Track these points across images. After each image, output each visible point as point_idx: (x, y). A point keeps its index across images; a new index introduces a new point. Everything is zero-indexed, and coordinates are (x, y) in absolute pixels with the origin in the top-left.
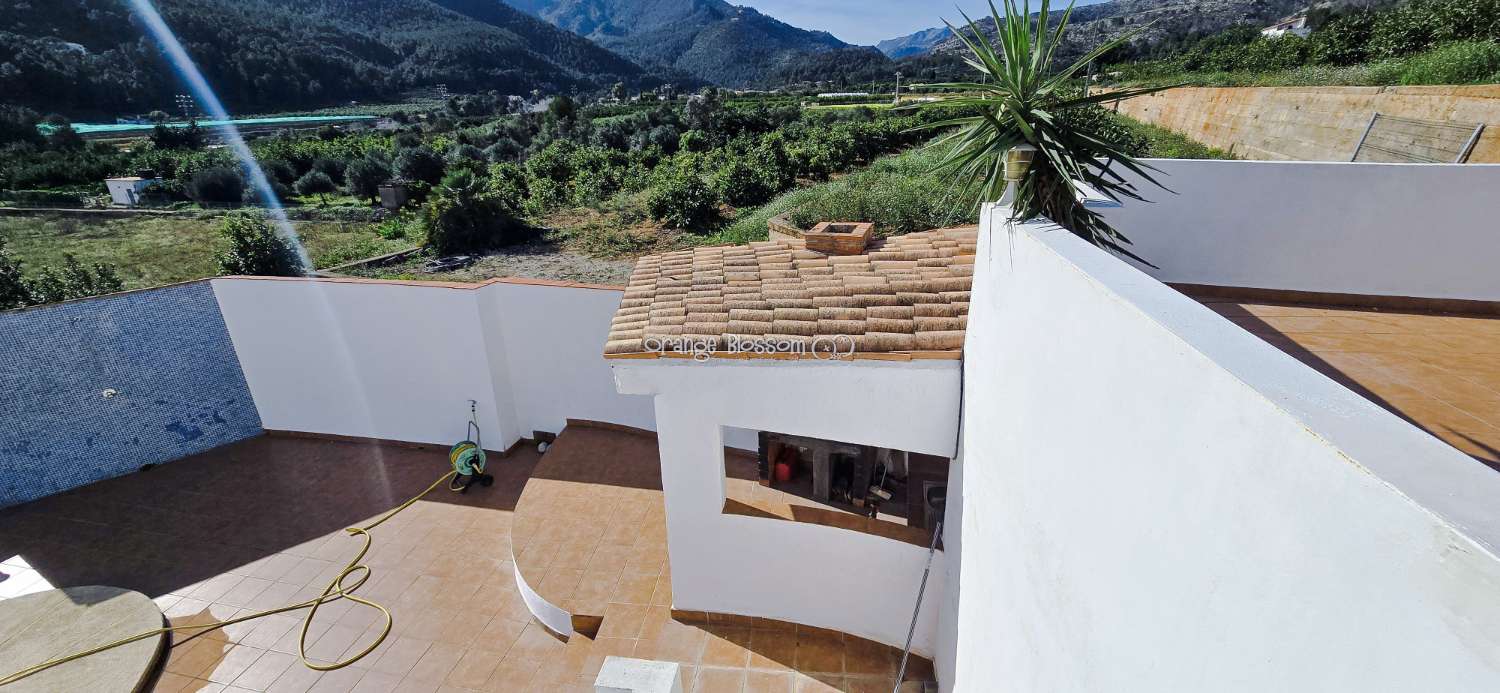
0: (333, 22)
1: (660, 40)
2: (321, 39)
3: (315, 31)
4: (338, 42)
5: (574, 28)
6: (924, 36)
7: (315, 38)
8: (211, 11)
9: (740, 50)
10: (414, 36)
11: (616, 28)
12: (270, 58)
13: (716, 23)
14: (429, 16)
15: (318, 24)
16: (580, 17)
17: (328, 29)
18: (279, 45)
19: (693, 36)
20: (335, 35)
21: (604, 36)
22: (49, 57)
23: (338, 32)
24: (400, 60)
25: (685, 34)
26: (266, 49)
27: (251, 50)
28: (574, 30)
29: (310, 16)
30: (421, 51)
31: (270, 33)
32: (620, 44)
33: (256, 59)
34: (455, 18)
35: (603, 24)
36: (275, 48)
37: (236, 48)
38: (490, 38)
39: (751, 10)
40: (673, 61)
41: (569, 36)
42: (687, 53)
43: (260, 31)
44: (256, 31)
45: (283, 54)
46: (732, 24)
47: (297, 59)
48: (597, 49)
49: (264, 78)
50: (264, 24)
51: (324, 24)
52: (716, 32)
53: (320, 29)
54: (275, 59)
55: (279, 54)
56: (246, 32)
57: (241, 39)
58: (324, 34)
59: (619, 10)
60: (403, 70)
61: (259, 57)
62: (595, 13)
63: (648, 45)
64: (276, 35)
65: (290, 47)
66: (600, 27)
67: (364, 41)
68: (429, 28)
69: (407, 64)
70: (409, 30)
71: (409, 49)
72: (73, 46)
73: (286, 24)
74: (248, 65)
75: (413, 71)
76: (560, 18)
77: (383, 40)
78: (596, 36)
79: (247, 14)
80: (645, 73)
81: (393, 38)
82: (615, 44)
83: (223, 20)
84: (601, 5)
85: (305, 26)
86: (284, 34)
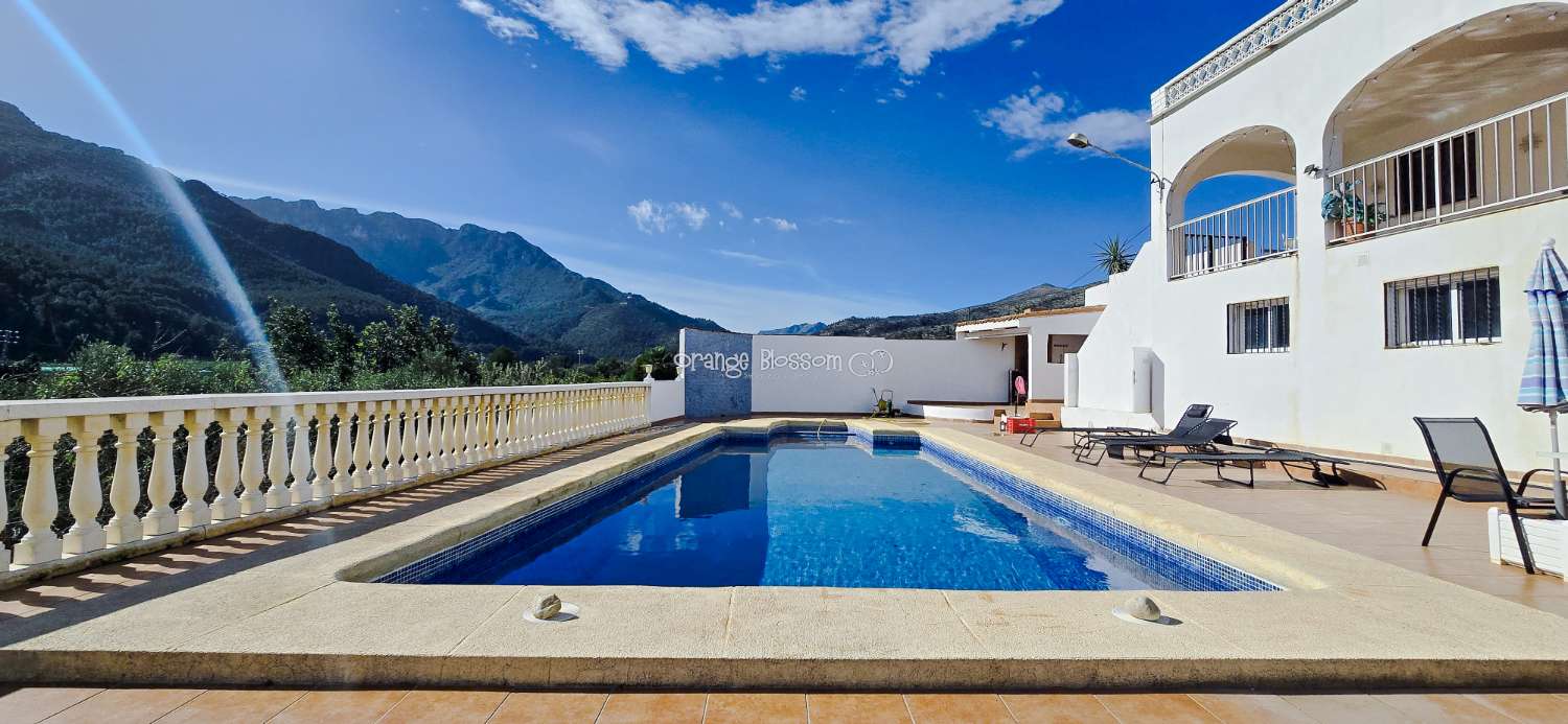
0: (172, 275)
1: (545, 317)
2: (153, 290)
3: (147, 281)
4: (172, 294)
5: (454, 300)
6: (799, 329)
7: (146, 289)
8: (18, 252)
11: (500, 304)
12: (85, 303)
13: (605, 305)
14: (293, 278)
15: (154, 276)
16: (462, 291)
17: (164, 281)
18: (99, 292)
19: (581, 315)
20: (171, 287)
21: (486, 310)
23: (176, 285)
25: (572, 313)
26: (80, 295)
27: (60, 295)
28: (454, 302)
29: (144, 267)
31: (92, 280)
32: (503, 318)
33: (64, 305)
34: (322, 282)
35: (487, 299)
36: (94, 295)
37: (42, 291)
38: (360, 303)
39: (640, 297)
40: (558, 336)
41: (449, 307)
42: (573, 330)
43: (76, 276)
44: (72, 276)
45: (103, 302)
46: (621, 307)
47: (118, 309)
48: (478, 320)
49: (68, 324)
50: (85, 270)
51: (161, 275)
52: (604, 313)
53: (153, 280)
54: (90, 306)
55: (96, 300)
56: (60, 276)
57: (49, 283)
58: (160, 286)
59: (506, 288)
61: (69, 302)
62: (479, 288)
63: (533, 321)
64: (100, 283)
65: (114, 294)
67: (206, 296)
68: (290, 289)
70: (263, 289)
73: (112, 272)
74: (51, 310)
76: (440, 291)
78: (478, 310)
79: (66, 258)
80: (527, 345)
82: (496, 317)
83: (33, 262)
84: (486, 282)
85: (135, 276)
86: (108, 282)
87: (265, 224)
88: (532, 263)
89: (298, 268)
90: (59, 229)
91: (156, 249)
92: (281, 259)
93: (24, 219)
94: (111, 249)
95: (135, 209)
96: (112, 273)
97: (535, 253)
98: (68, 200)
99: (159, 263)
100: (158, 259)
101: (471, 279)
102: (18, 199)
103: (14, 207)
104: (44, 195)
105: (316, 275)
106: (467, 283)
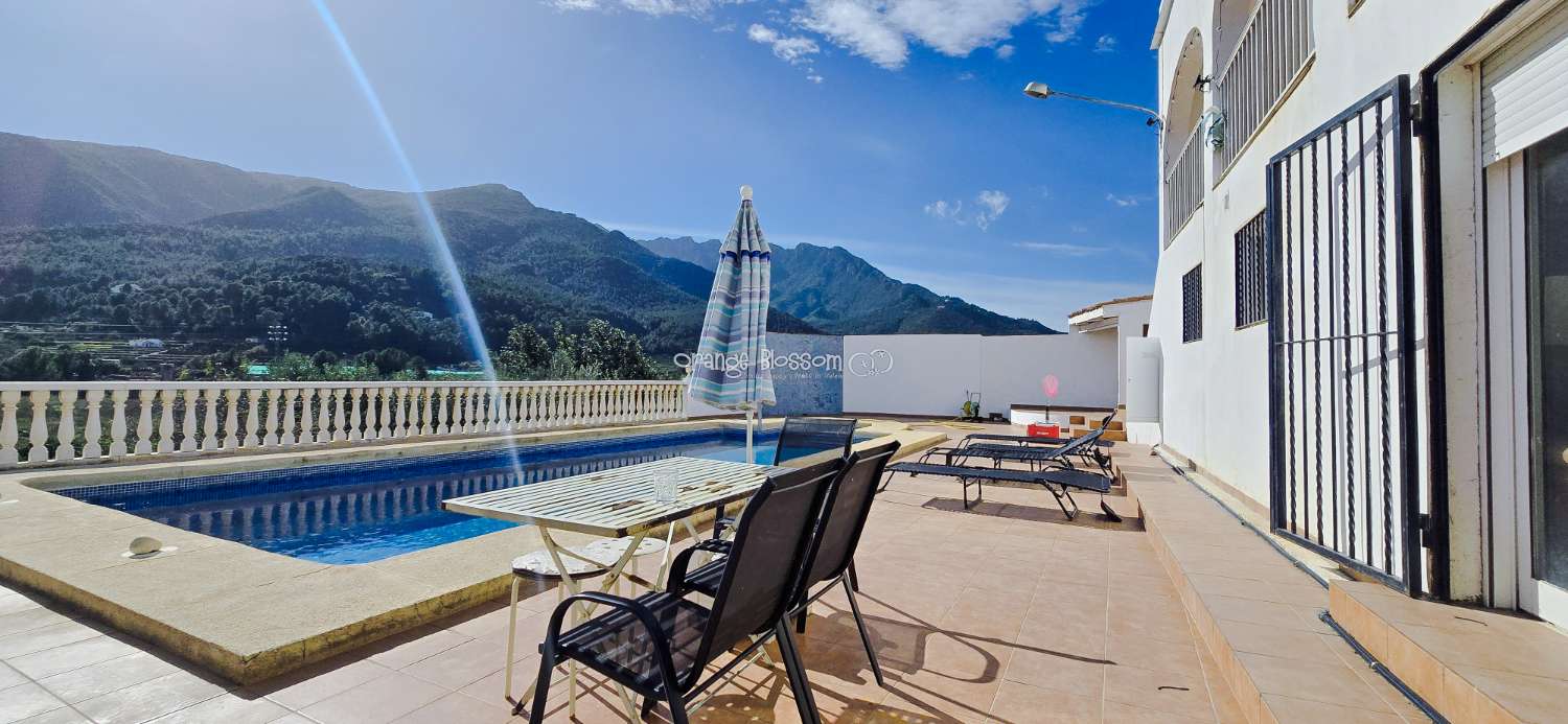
5: (792, 311)
10: (661, 314)
11: (829, 313)
14: (675, 300)
15: (593, 304)
16: (798, 304)
17: (598, 308)
20: (602, 312)
22: (411, 321)
24: (646, 332)
25: (892, 319)
28: (791, 313)
29: (586, 298)
30: (664, 326)
32: (831, 326)
34: (695, 302)
39: (956, 300)
43: (552, 307)
44: (548, 307)
46: (939, 311)
50: (555, 303)
51: (596, 304)
53: (593, 308)
56: (542, 308)
57: (536, 313)
58: (596, 312)
59: (833, 298)
60: (647, 340)
64: (562, 311)
66: (815, 311)
69: (651, 336)
70: (658, 310)
71: (655, 325)
72: (428, 314)
75: (655, 341)
76: (783, 303)
77: (636, 317)
78: (812, 319)
79: (546, 295)
81: (643, 316)
83: (530, 300)
84: (818, 295)
85: (582, 305)
86: (567, 310)
87: (659, 258)
88: (857, 273)
89: (680, 291)
90: (543, 275)
91: (595, 284)
92: (668, 286)
93: (526, 270)
94: (571, 287)
95: (582, 256)
96: (569, 305)
97: (858, 265)
98: (547, 254)
99: (596, 295)
100: (594, 292)
101: (807, 291)
102: (524, 257)
103: (522, 262)
104: (536, 252)
105: (692, 297)
106: (802, 297)
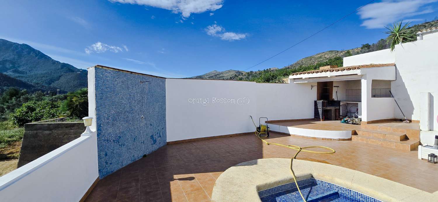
1: (44, 77)
9: (80, 82)
11: (20, 71)
13: (71, 73)
19: (60, 76)
21: (14, 74)
25: (56, 75)
35: (14, 69)
40: (50, 84)
42: (57, 82)
46: (78, 74)
48: (9, 78)
52: (70, 76)
59: (23, 65)
62: (9, 65)
63: (38, 78)
66: (12, 70)
78: (9, 73)
80: (35, 87)
82: (19, 77)
84: (12, 63)
88: (36, 56)
97: (37, 53)
101: (4, 61)
